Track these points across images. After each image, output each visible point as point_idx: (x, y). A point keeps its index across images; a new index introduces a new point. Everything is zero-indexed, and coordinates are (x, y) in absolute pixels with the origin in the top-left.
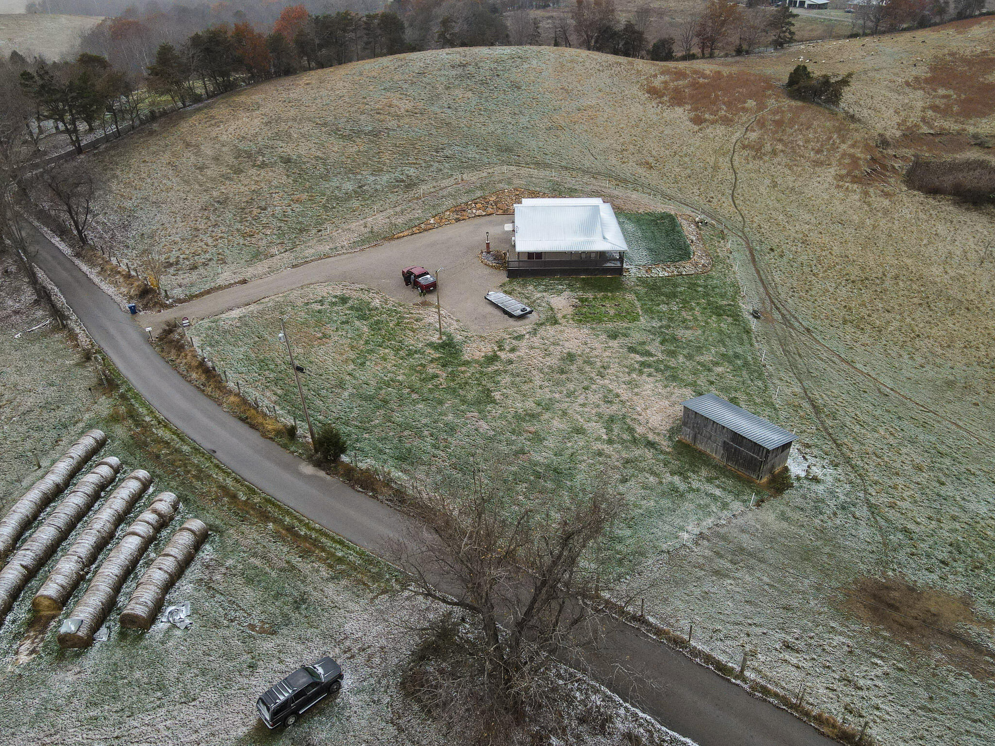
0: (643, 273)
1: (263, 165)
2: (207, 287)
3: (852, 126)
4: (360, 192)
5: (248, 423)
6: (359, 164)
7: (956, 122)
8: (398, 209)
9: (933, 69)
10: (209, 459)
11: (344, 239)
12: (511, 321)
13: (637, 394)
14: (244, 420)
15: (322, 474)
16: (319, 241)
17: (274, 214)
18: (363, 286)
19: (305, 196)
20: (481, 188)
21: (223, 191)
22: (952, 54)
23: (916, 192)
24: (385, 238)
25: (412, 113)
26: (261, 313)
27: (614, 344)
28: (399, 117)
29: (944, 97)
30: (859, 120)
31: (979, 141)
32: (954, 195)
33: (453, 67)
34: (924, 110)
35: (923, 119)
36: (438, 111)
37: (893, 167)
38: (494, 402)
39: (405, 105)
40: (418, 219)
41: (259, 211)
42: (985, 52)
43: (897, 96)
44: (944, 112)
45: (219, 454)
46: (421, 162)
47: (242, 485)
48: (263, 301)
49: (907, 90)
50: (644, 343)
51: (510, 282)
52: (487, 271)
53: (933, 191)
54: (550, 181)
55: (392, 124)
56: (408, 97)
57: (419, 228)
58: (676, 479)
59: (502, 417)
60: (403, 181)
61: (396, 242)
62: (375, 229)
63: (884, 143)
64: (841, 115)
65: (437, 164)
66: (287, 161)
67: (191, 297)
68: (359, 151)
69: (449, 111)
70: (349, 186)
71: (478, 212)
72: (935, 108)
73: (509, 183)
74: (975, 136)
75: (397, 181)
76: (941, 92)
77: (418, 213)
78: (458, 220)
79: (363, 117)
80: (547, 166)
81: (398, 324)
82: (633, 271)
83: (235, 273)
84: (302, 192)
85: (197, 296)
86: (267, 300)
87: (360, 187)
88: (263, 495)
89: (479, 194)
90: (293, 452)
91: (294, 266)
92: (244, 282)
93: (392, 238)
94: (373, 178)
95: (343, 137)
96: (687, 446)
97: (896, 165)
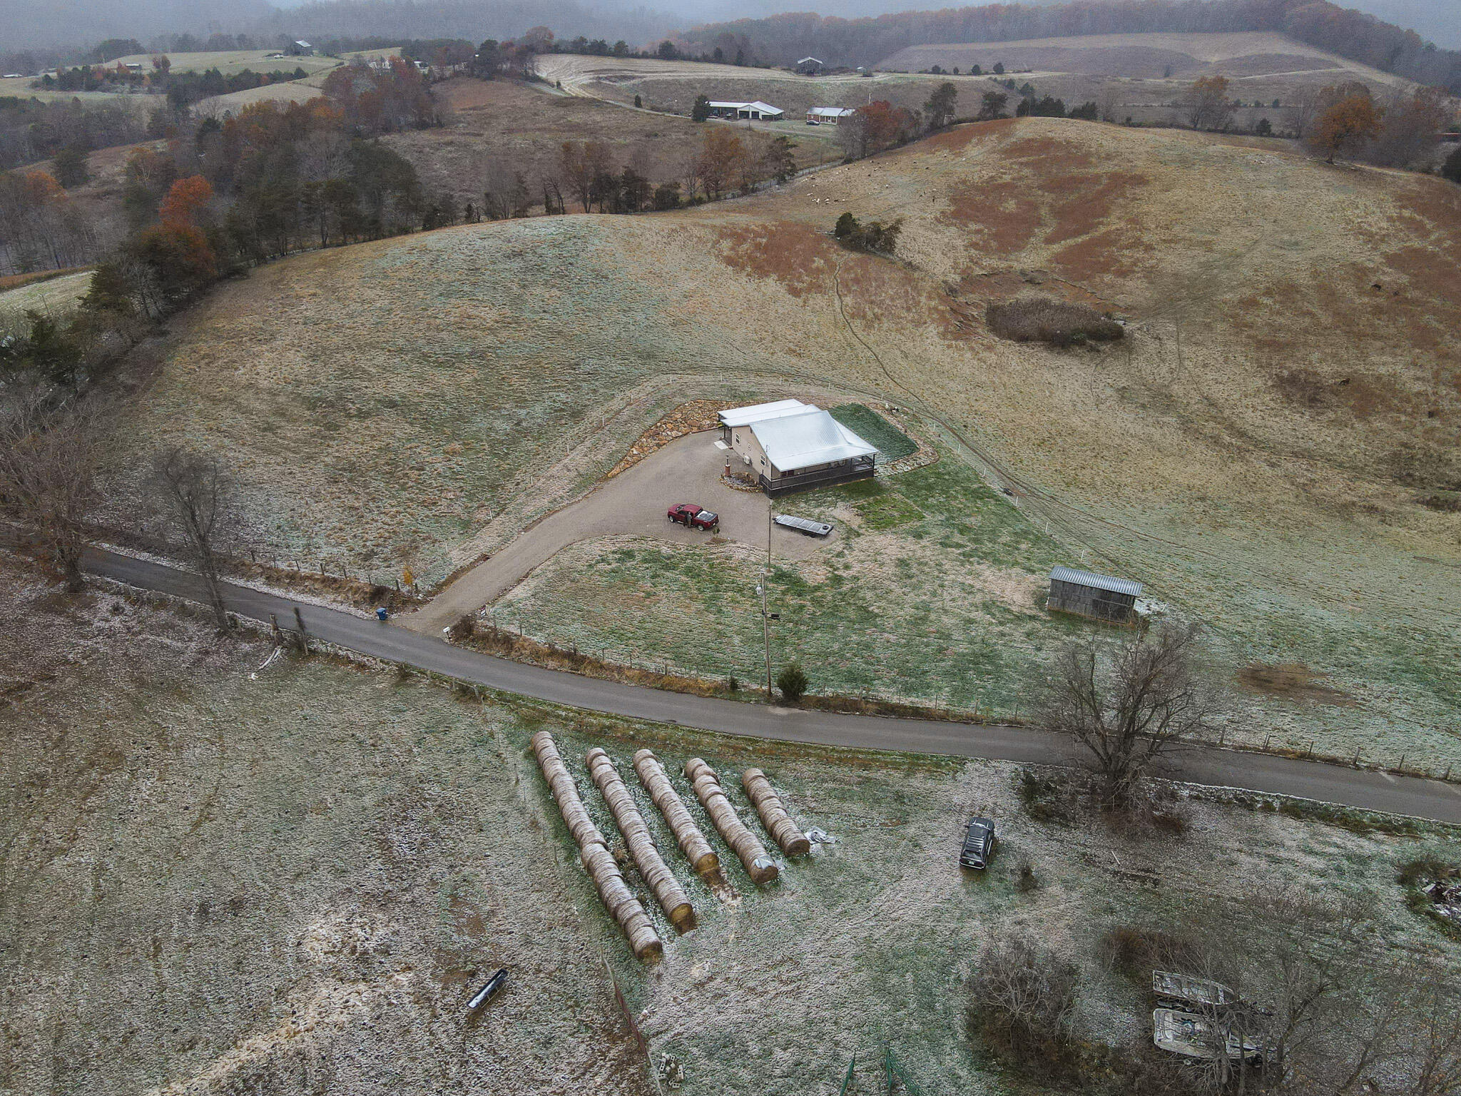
0: (890, 471)
1: (362, 415)
2: (449, 571)
3: (916, 275)
4: (520, 432)
5: (669, 690)
6: (490, 397)
7: (1000, 259)
8: (588, 443)
9: (953, 200)
10: (676, 728)
11: (559, 489)
12: (817, 541)
13: (985, 581)
14: (662, 689)
15: (796, 711)
16: (528, 495)
17: (439, 474)
18: (634, 536)
19: (457, 446)
20: (658, 404)
21: (337, 454)
22: (964, 182)
23: (1009, 342)
24: (598, 480)
25: (505, 323)
26: (551, 586)
27: (924, 542)
28: (492, 330)
29: (978, 232)
30: (918, 268)
31: (1027, 278)
32: (1042, 340)
33: (509, 257)
34: (966, 248)
35: (971, 259)
36: (537, 317)
37: (973, 316)
38: (877, 616)
39: (489, 315)
40: (617, 451)
41: (416, 472)
42: (992, 177)
43: (935, 236)
44: (985, 248)
45: (679, 722)
46: (564, 384)
47: (737, 739)
48: (534, 573)
49: (941, 227)
50: (948, 537)
51: (779, 504)
52: (746, 496)
53: (1023, 339)
54: (722, 386)
55: (490, 340)
56: (484, 304)
57: (625, 461)
58: (1073, 638)
59: (898, 626)
60: (562, 410)
61: (613, 481)
62: (582, 472)
63: (952, 291)
64: (900, 264)
65: (584, 384)
66: (392, 404)
67: (439, 587)
68: (476, 380)
69: (547, 316)
70: (503, 426)
71: (674, 433)
72: (974, 245)
73: (685, 396)
74: (1023, 273)
75: (556, 411)
76: (973, 226)
77: (613, 445)
78: (659, 446)
79: (444, 335)
80: (704, 370)
81: (711, 566)
82: (883, 471)
83: (464, 550)
84: (448, 441)
85: (445, 584)
86: (538, 571)
87: (518, 424)
88: (767, 741)
89: (660, 413)
90: (749, 702)
91: (526, 529)
92: (485, 558)
93: (606, 478)
94: (523, 412)
95: (440, 364)
96: (1058, 612)
97: (975, 314)
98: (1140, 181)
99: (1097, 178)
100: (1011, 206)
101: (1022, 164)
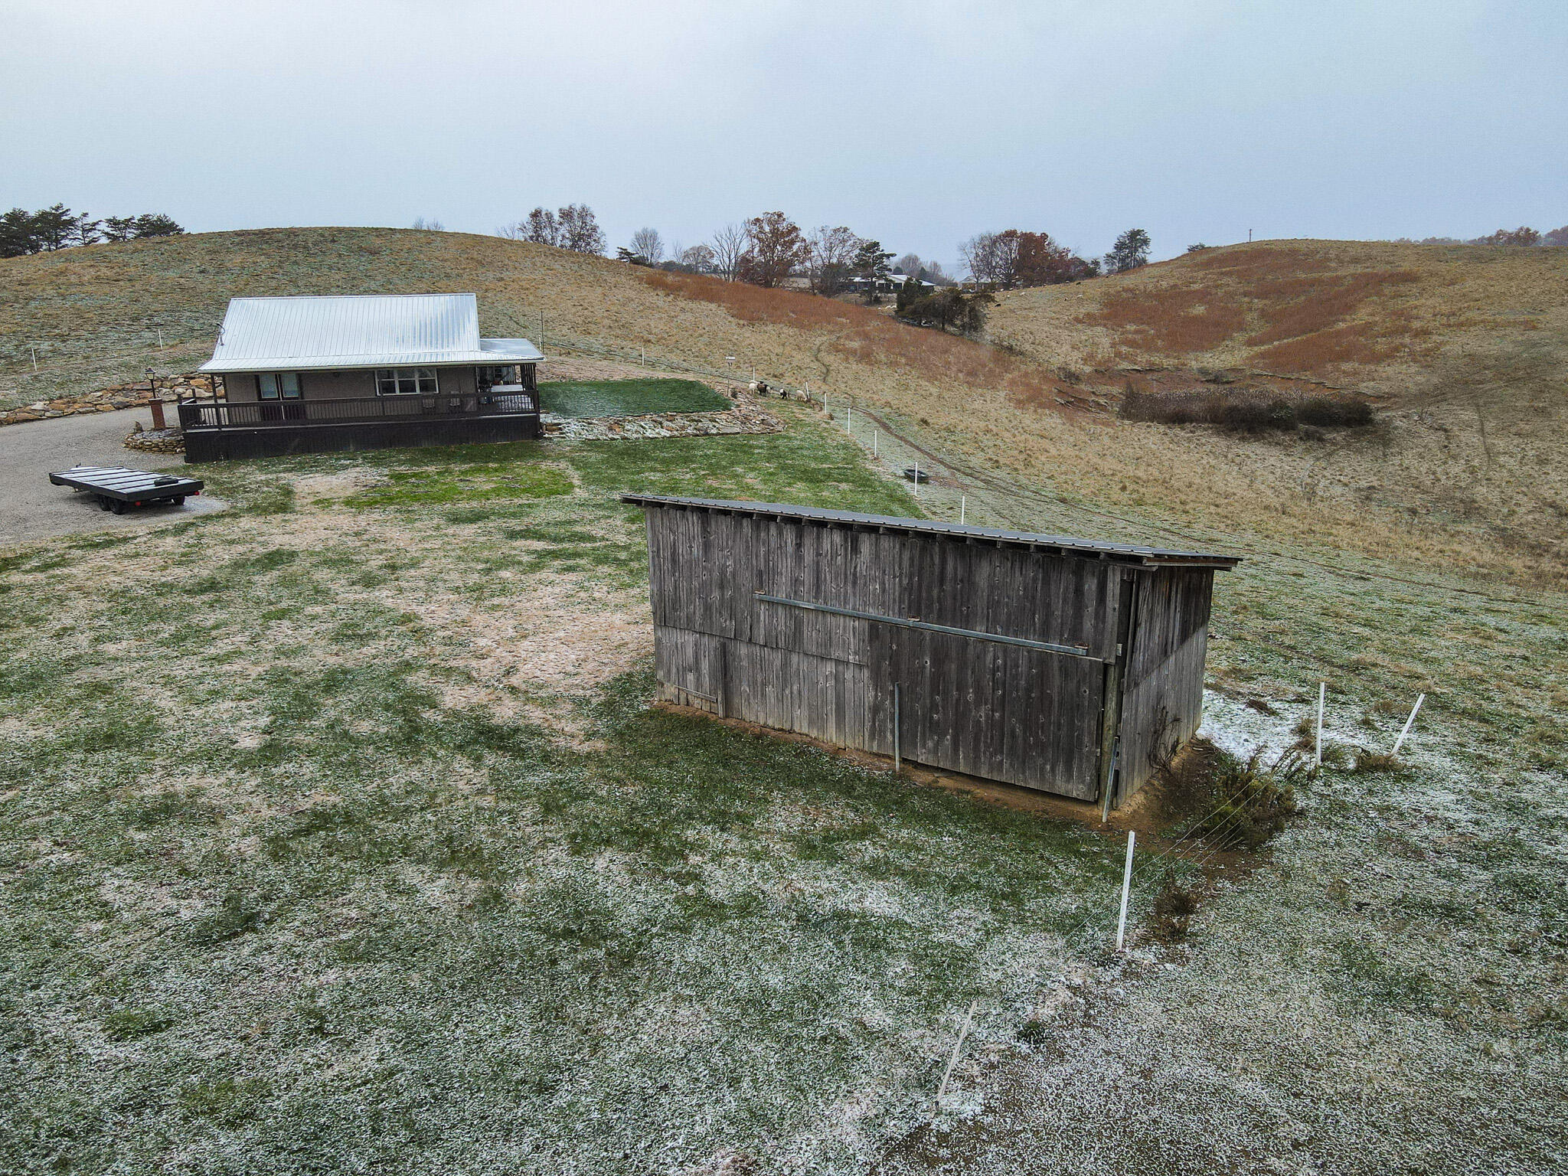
0: (601, 434)
3: (1014, 358)
7: (1167, 357)
9: (1108, 305)
13: (494, 610)
22: (1130, 291)
23: (1149, 424)
27: (464, 529)
29: (1139, 332)
30: (1022, 354)
31: (1211, 377)
32: (1213, 421)
34: (1114, 346)
35: (1118, 354)
42: (1176, 285)
43: (1066, 333)
44: (1145, 347)
49: (1080, 326)
50: (571, 523)
63: (1073, 377)
64: (994, 346)
72: (1128, 343)
74: (1203, 371)
76: (1131, 327)
96: (686, 723)
98: (1409, 278)
99: (1337, 281)
100: (1199, 310)
101: (1222, 273)
